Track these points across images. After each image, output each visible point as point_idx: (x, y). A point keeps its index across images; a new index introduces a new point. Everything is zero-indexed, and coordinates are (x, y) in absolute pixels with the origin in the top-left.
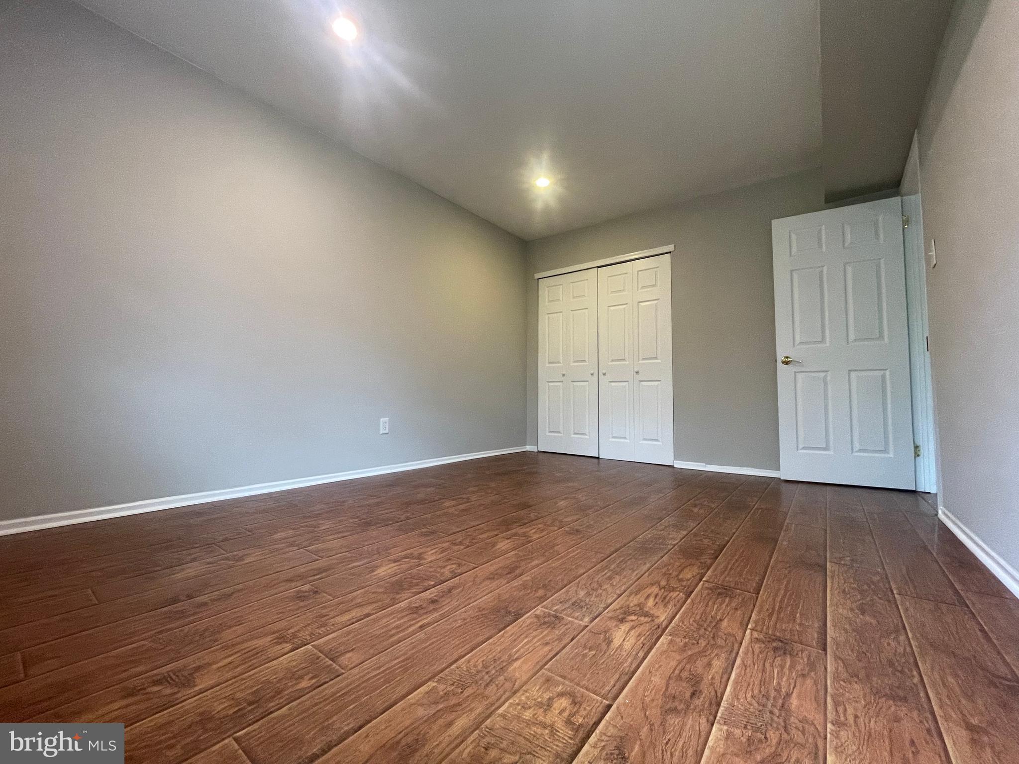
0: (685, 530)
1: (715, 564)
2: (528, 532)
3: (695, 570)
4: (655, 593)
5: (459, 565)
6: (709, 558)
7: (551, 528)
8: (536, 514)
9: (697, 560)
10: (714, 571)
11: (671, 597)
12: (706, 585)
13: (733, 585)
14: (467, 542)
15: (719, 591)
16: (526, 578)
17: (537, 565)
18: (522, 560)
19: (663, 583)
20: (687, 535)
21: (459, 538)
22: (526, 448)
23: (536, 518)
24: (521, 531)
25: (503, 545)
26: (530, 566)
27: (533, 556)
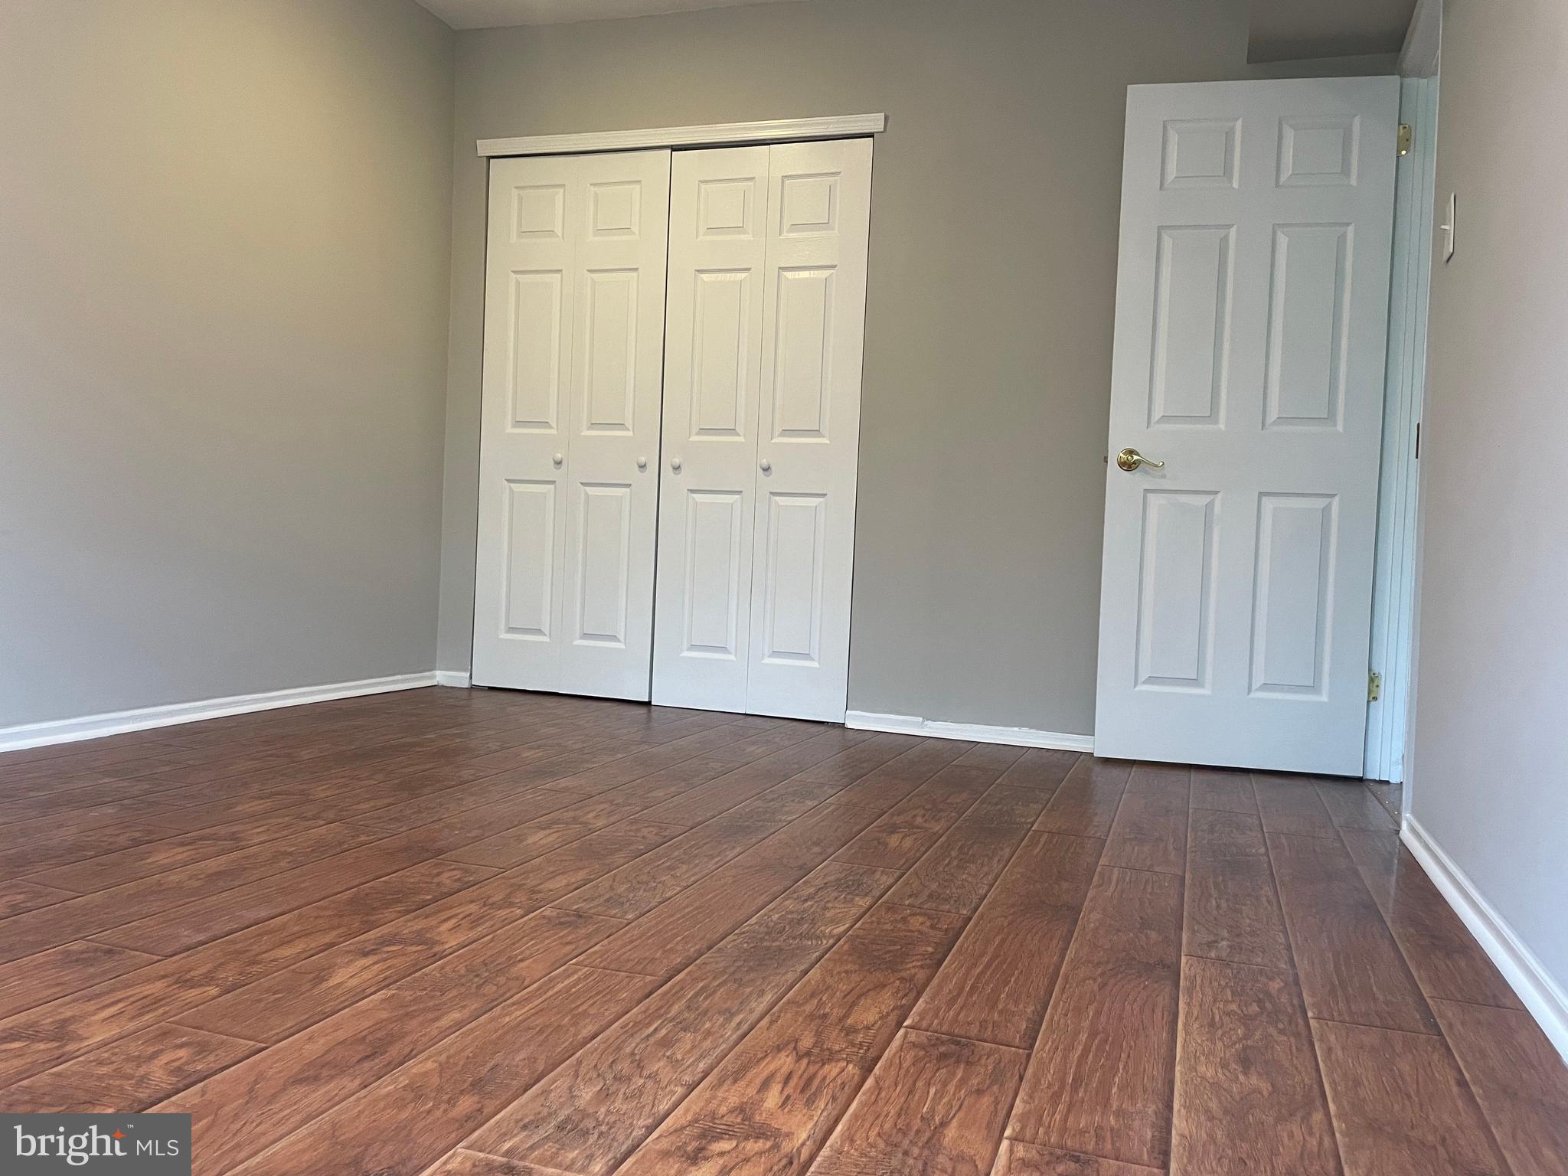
0: (866, 895)
1: (935, 981)
2: (432, 928)
3: (887, 1000)
4: (785, 1070)
5: (203, 1049)
6: (922, 967)
7: (504, 912)
8: (457, 874)
9: (893, 971)
10: (933, 999)
11: (825, 1078)
12: (913, 1037)
13: (974, 1031)
14: (229, 974)
15: (942, 1049)
16: (417, 1067)
17: (459, 1025)
18: (410, 1016)
19: (807, 1042)
20: (871, 907)
21: (201, 963)
22: (434, 677)
23: (457, 885)
24: (412, 925)
25: (347, 974)
26: (433, 1030)
27: (445, 998)
